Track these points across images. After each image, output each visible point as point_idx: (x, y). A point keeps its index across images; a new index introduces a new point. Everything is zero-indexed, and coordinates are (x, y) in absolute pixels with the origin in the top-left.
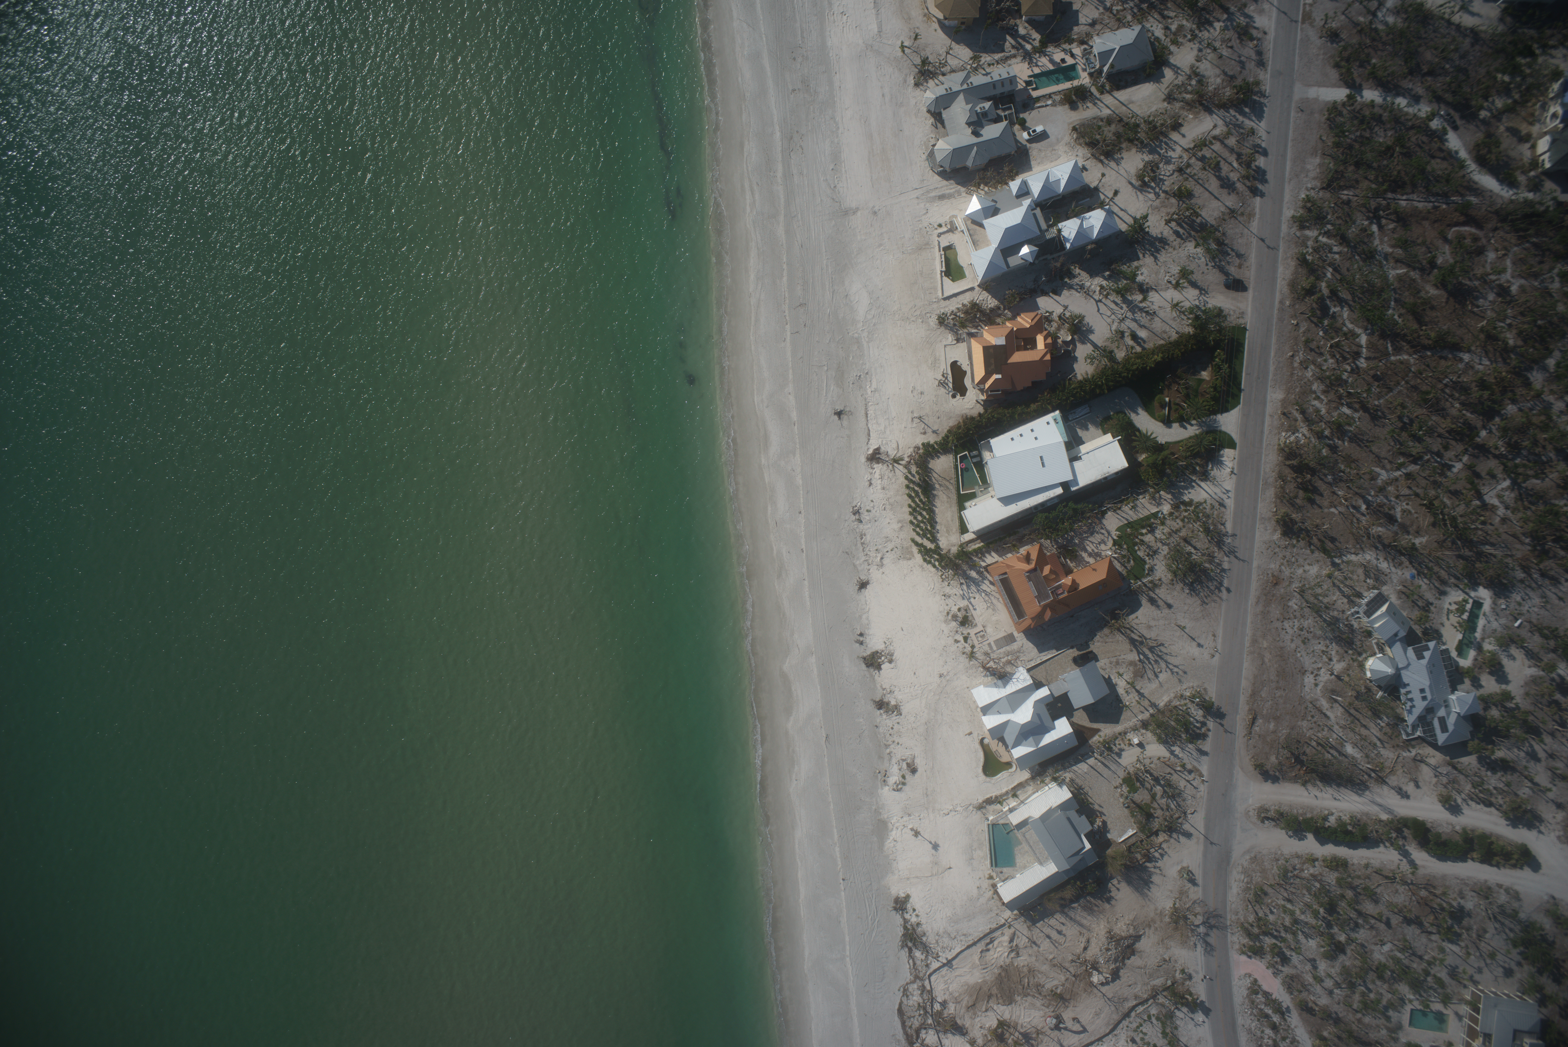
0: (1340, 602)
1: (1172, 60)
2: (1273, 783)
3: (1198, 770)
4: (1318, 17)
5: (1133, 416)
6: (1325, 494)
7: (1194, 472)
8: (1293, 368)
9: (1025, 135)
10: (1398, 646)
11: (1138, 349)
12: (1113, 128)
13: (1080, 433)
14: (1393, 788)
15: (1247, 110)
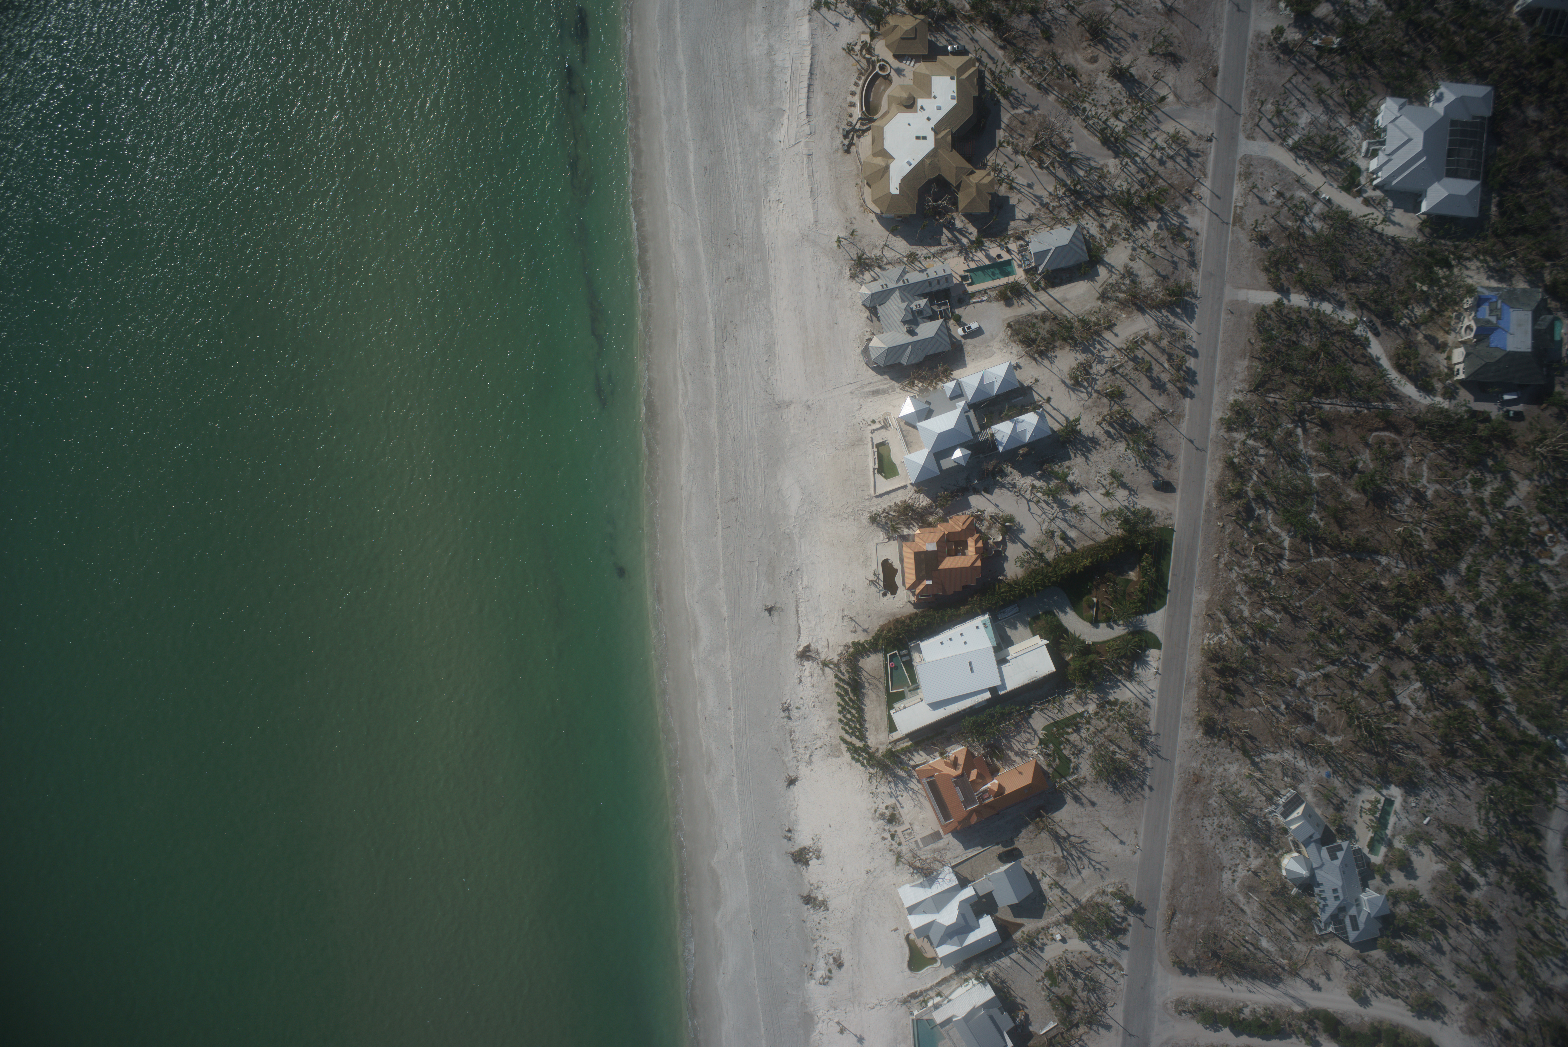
0: (1258, 800)
1: (1107, 259)
2: (1191, 976)
3: (1118, 964)
4: (1249, 221)
5: (1061, 616)
6: (1246, 694)
7: (1120, 671)
8: (1218, 570)
9: (960, 331)
10: (1313, 846)
11: (1068, 549)
12: (1047, 325)
13: (1010, 632)
14: (1305, 980)
15: (1179, 310)
